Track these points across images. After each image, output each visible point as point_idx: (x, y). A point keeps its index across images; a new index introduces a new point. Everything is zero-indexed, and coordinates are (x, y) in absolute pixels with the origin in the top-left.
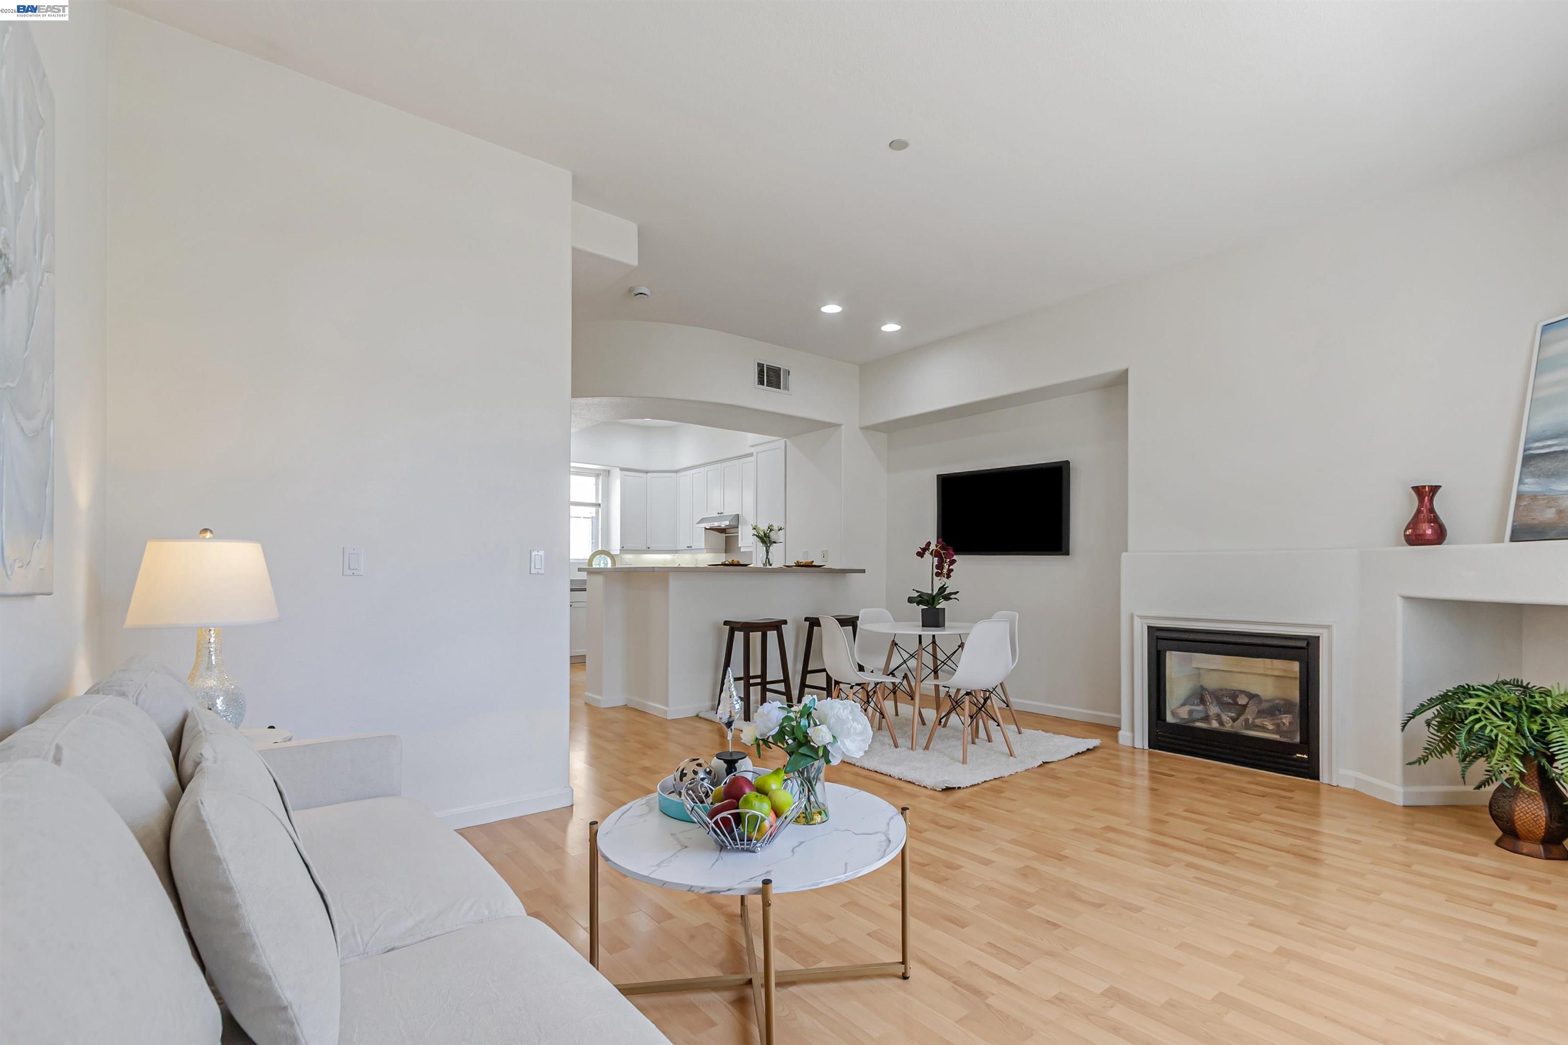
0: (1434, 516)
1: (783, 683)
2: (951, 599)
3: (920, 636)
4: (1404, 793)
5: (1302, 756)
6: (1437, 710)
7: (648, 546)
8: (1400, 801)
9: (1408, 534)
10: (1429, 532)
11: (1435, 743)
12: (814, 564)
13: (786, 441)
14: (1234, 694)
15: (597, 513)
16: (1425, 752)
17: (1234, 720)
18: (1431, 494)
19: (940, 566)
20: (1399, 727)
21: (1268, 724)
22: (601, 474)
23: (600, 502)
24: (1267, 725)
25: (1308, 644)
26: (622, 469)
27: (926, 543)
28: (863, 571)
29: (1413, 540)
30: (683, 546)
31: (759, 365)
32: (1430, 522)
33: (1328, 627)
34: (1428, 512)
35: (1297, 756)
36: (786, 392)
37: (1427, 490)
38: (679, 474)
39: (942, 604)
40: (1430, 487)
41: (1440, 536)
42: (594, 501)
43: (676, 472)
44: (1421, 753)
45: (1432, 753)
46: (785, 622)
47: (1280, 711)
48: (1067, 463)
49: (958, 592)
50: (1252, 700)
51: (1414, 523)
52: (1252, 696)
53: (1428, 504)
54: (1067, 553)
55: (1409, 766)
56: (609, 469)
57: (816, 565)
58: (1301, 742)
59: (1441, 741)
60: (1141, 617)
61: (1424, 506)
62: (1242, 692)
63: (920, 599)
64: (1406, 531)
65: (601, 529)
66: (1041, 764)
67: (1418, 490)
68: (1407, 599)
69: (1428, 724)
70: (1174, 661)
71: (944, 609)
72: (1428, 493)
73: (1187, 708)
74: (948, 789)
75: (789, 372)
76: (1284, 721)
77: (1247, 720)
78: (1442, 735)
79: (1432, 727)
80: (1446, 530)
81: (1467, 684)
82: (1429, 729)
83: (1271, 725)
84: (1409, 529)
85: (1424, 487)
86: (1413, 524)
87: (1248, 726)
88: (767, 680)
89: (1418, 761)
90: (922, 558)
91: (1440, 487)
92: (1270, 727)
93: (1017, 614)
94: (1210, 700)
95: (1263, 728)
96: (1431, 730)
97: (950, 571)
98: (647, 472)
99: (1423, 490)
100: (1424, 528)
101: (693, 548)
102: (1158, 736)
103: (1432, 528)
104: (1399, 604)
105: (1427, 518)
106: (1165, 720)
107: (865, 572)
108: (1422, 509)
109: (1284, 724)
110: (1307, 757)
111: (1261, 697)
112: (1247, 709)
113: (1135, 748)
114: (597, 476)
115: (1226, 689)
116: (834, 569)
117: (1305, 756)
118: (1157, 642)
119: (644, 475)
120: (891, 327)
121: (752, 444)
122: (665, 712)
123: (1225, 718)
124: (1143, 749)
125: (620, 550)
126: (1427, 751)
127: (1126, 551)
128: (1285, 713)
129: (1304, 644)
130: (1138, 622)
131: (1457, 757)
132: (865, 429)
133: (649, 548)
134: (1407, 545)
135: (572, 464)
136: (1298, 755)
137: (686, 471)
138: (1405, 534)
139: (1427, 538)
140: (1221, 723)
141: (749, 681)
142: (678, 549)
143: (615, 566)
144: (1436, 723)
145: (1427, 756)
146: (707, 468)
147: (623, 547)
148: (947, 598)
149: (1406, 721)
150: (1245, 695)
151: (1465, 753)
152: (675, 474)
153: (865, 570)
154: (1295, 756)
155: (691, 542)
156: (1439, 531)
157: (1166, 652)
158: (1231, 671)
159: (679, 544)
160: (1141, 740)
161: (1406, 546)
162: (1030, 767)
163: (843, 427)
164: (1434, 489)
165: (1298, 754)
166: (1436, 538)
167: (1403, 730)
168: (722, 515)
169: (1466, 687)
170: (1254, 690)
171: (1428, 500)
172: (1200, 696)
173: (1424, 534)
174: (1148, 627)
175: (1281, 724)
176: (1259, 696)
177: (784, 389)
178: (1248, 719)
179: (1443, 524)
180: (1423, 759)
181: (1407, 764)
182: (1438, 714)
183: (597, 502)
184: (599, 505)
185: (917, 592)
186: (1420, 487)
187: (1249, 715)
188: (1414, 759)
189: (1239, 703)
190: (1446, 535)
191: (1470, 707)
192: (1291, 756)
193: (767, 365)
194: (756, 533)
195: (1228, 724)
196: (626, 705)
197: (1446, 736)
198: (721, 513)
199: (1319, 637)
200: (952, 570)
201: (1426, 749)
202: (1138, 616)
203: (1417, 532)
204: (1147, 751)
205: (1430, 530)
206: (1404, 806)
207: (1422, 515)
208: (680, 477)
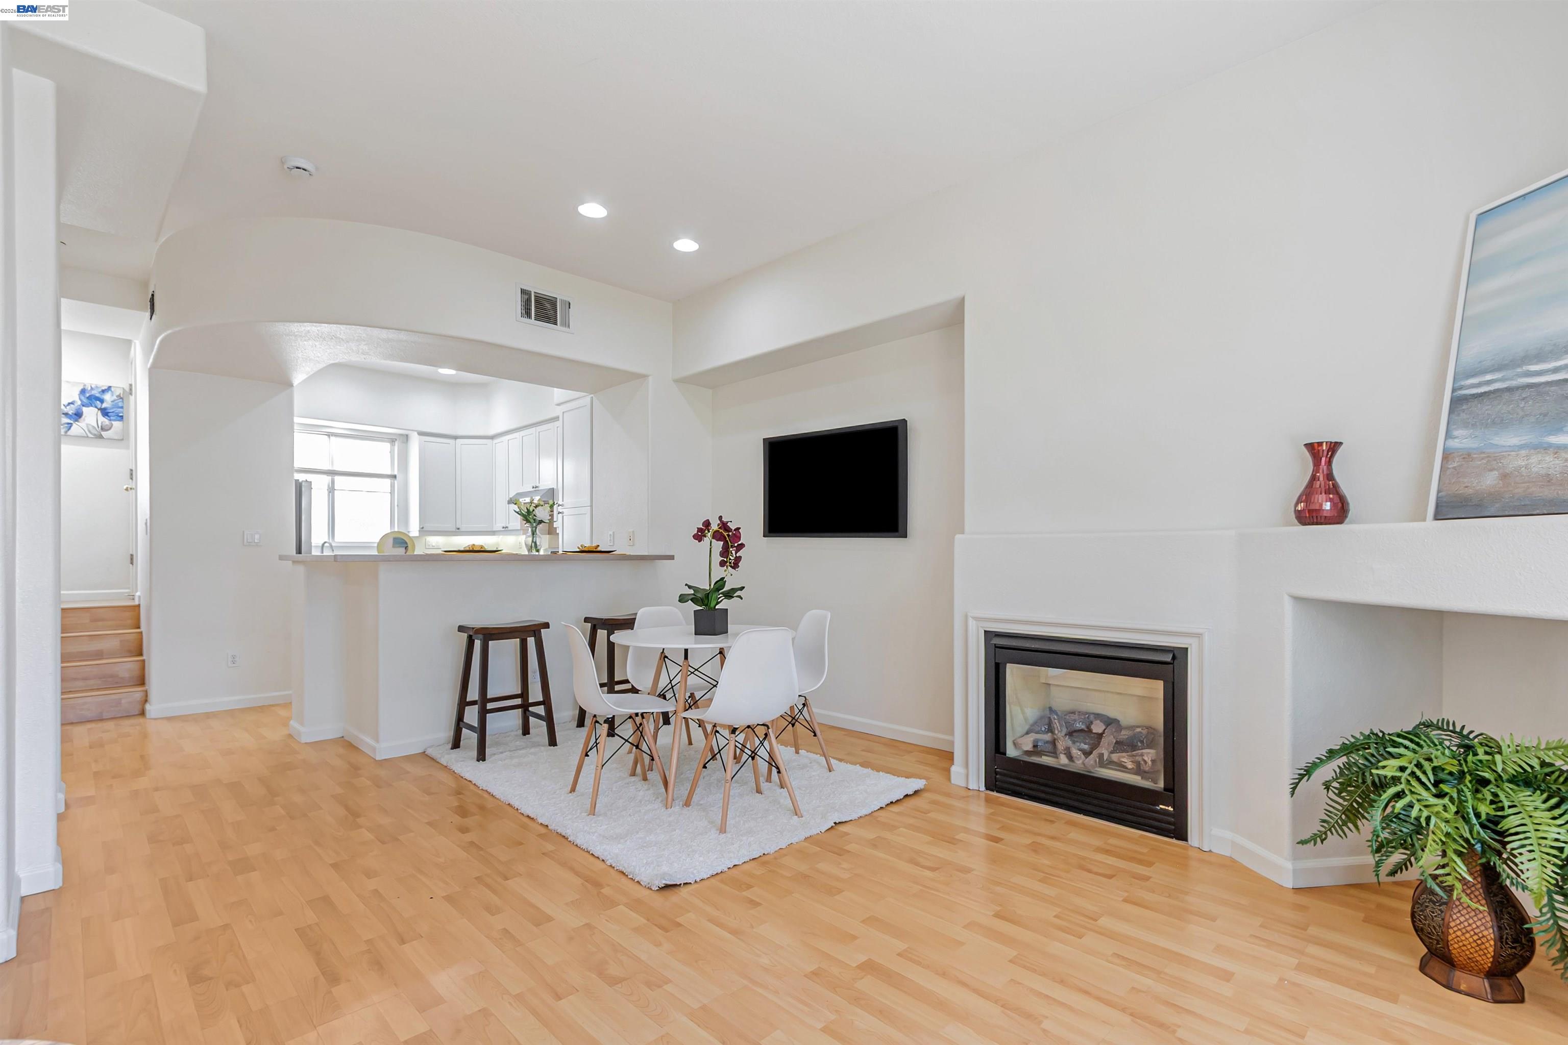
0: (1333, 484)
1: (543, 706)
2: (733, 597)
3: (686, 651)
4: (1294, 871)
5: (1167, 808)
6: (1339, 767)
7: (458, 526)
8: (1289, 884)
9: (1299, 509)
10: (1327, 506)
11: (1336, 815)
12: (599, 549)
13: (592, 397)
14: (1090, 717)
15: (392, 486)
16: (1322, 826)
17: (1087, 754)
18: (1330, 453)
19: (725, 552)
20: (1288, 789)
21: (1126, 761)
22: (396, 439)
23: (396, 473)
24: (1126, 763)
25: (1174, 658)
26: (421, 434)
27: (703, 521)
28: (672, 558)
29: (1306, 517)
30: (498, 526)
31: (523, 292)
32: (1328, 492)
33: (1199, 636)
34: (1326, 479)
35: (1161, 808)
36: (566, 329)
37: (1324, 448)
38: (495, 441)
39: (724, 604)
40: (1329, 444)
41: (1341, 513)
42: (389, 473)
43: (492, 437)
44: (1317, 827)
45: (1333, 829)
46: (546, 625)
47: (1142, 742)
48: (904, 422)
49: (743, 588)
50: (1109, 727)
51: (1308, 494)
52: (1110, 722)
53: (1325, 468)
54: (905, 536)
55: (1300, 845)
56: (406, 433)
57: (603, 550)
58: (1165, 789)
59: (1344, 813)
60: (976, 619)
61: (1321, 471)
62: (1098, 716)
63: (693, 596)
64: (1296, 505)
65: (398, 506)
66: (832, 827)
67: (1312, 448)
68: (1297, 599)
69: (1327, 785)
70: (1014, 673)
71: (727, 609)
72: (1325, 453)
73: (1032, 737)
74: (667, 887)
75: (569, 303)
76: (1146, 758)
77: (1101, 756)
78: (1345, 803)
79: (1331, 790)
80: (1348, 504)
81: (1381, 731)
82: (1328, 792)
83: (1131, 763)
84: (1301, 503)
85: (1320, 444)
86: (1306, 495)
87: (1102, 763)
88: (530, 701)
89: (1313, 839)
90: (699, 542)
91: (1341, 443)
92: (1130, 765)
93: (830, 614)
94: (1059, 728)
95: (1121, 767)
96: (1331, 794)
97: (738, 559)
98: (456, 438)
99: (1319, 448)
100: (1320, 501)
101: (509, 529)
102: (996, 773)
103: (1331, 500)
104: (1288, 606)
105: (1325, 487)
106: (1005, 754)
107: (673, 559)
108: (1318, 474)
109: (1145, 762)
110: (1172, 809)
111: (1120, 723)
112: (1103, 740)
113: (969, 789)
114: (392, 441)
115: (1080, 712)
116: (630, 556)
117: (1170, 809)
118: (995, 650)
119: (451, 441)
120: (686, 245)
121: (558, 402)
122: (374, 749)
123: (1075, 752)
124: (979, 790)
125: (419, 531)
126: (1325, 825)
127: (963, 533)
128: (1149, 747)
129: (1168, 658)
130: (972, 624)
131: (1369, 846)
132: (680, 381)
133: (458, 529)
134: (1299, 524)
135: (297, 420)
136: (1161, 806)
137: (502, 436)
138: (1295, 508)
139: (1325, 515)
140: (1070, 758)
141: (486, 706)
142: (494, 530)
143: (323, 553)
144: (1337, 785)
145: (1325, 833)
146: (522, 433)
147: (423, 528)
148: (729, 595)
149: (1297, 781)
150: (1101, 721)
151: (1379, 840)
152: (490, 440)
153: (673, 556)
154: (1157, 807)
155: (508, 522)
156: (1340, 505)
157: (1006, 664)
158: (1087, 689)
159: (495, 524)
160: (977, 781)
161: (1297, 525)
162: (814, 832)
163: (650, 378)
164: (1334, 447)
165: (1161, 804)
166: (1336, 515)
167: (1292, 794)
168: (537, 489)
169: (1381, 735)
170: (1112, 713)
171: (1325, 464)
172: (1046, 722)
173: (1320, 510)
174: (985, 631)
175: (1142, 762)
176: (1119, 721)
177: (562, 325)
178: (1103, 754)
179: (1345, 496)
180: (1320, 837)
181: (1298, 843)
182: (1340, 773)
183: (393, 473)
184: (395, 477)
185: (690, 587)
186: (1316, 445)
187: (1104, 750)
188: (1307, 836)
189: (1094, 731)
190: (1349, 511)
191: (1389, 773)
192: (1154, 807)
193: (535, 292)
194: (518, 510)
195: (1079, 760)
196: (343, 737)
197: (1352, 805)
198: (536, 487)
199: (1187, 649)
200: (740, 557)
201: (1324, 821)
202: (973, 618)
203: (1312, 507)
204: (983, 795)
205: (1329, 504)
206: (1293, 889)
207: (1318, 483)
208: (495, 444)
